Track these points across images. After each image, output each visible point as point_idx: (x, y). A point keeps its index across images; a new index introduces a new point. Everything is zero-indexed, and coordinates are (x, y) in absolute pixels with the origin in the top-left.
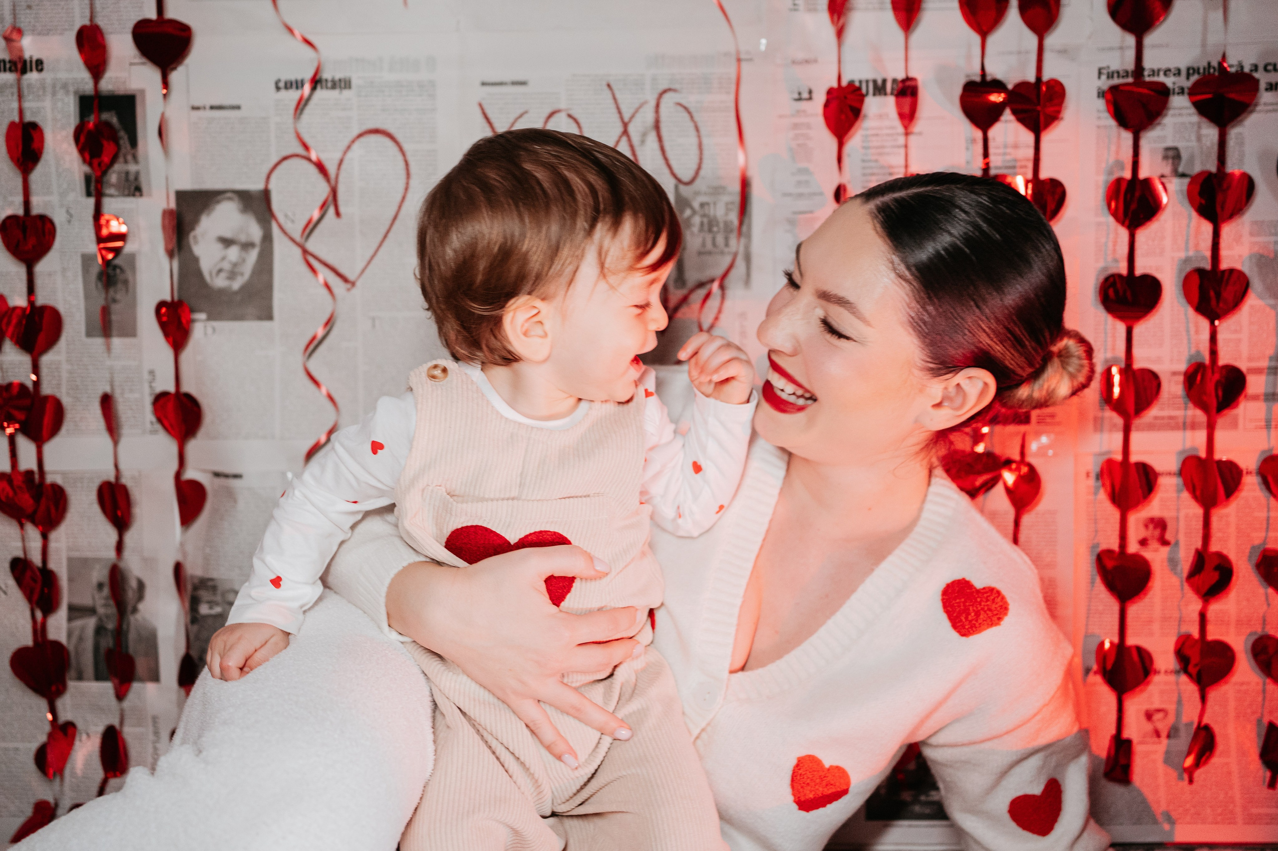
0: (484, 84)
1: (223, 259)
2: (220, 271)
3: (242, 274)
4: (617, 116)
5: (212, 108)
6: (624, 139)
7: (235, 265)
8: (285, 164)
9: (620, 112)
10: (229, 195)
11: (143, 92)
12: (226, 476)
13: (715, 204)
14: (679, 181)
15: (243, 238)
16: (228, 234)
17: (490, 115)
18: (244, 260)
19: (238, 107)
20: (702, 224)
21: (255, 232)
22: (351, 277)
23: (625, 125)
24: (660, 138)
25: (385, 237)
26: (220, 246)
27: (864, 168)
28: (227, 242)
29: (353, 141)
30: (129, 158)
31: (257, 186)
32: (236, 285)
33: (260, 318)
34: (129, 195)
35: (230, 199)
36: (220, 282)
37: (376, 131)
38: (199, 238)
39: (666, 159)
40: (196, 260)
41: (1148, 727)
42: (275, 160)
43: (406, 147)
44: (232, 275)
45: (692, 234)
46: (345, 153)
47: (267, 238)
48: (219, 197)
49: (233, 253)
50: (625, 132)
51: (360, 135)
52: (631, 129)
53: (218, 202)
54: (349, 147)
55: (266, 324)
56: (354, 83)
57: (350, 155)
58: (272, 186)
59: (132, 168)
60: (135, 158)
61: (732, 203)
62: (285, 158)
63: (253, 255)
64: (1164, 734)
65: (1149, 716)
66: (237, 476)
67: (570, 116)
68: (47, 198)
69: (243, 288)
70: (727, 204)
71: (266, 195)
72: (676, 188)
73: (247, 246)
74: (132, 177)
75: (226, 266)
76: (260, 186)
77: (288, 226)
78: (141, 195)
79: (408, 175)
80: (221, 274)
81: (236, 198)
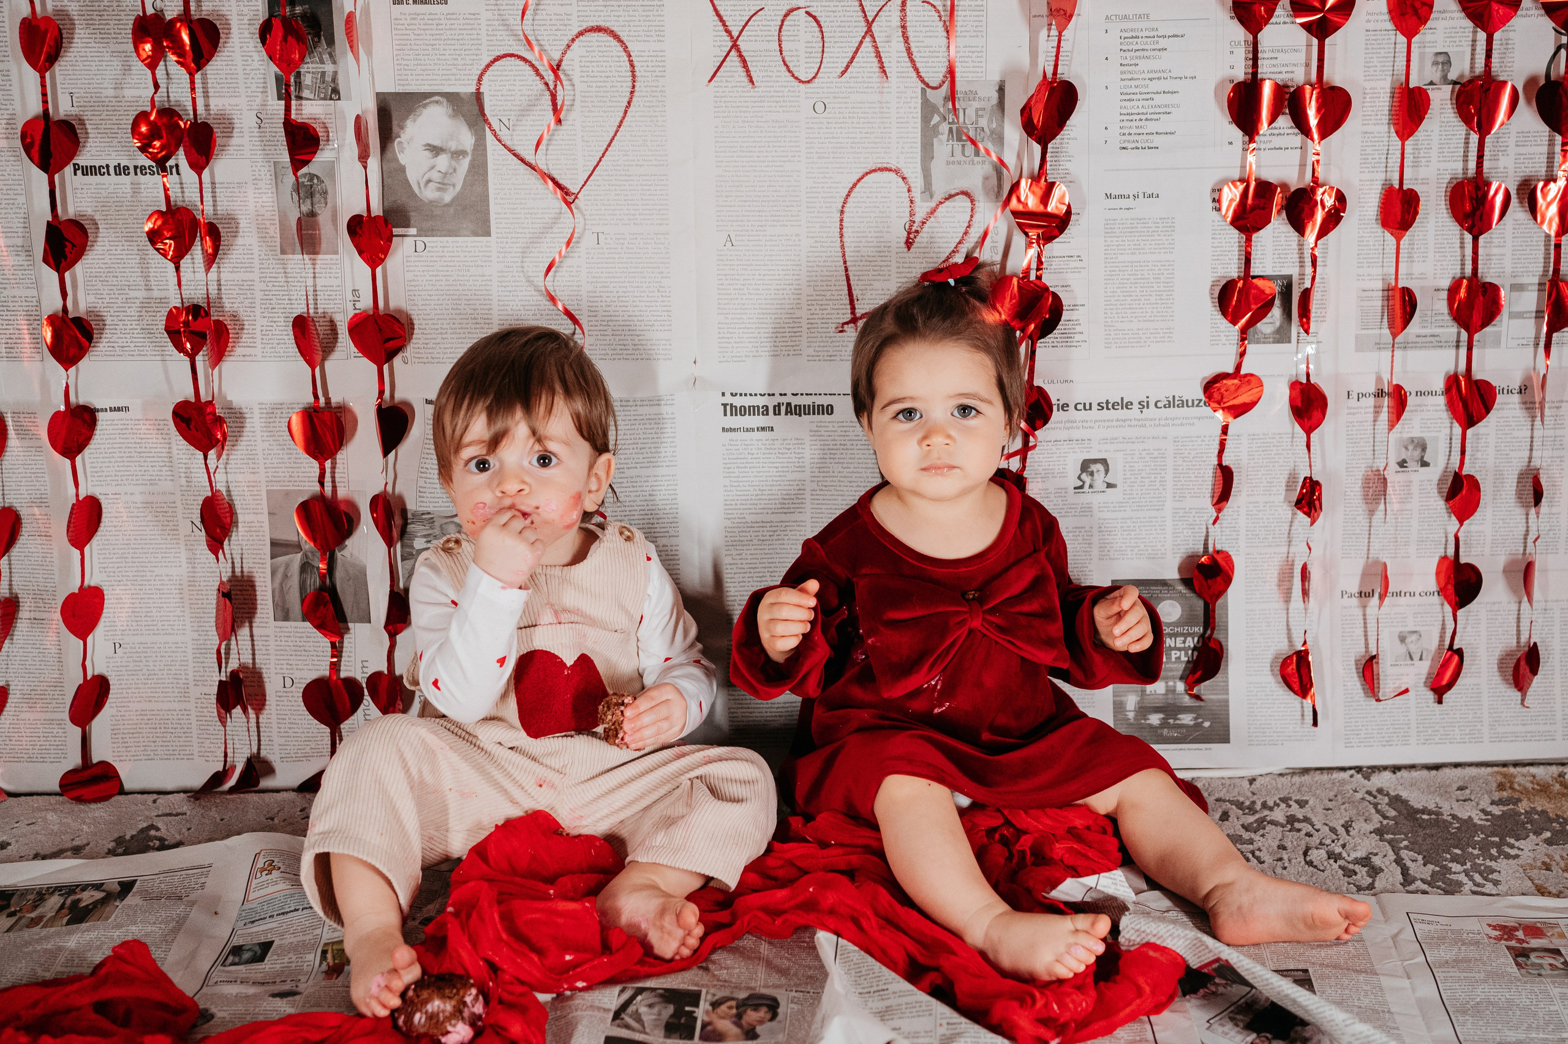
1: (433, 168)
2: (429, 181)
3: (454, 185)
4: (861, 14)
6: (868, 39)
7: (445, 175)
8: (499, 64)
9: (864, 11)
10: (437, 98)
13: (964, 110)
14: (927, 85)
15: (453, 146)
16: (437, 143)
17: (722, 13)
18: (455, 170)
19: (444, 3)
20: (951, 130)
21: (466, 139)
22: (572, 189)
23: (869, 24)
24: (906, 40)
25: (609, 145)
26: (428, 154)
27: (1122, 73)
28: (435, 150)
29: (573, 40)
30: (326, 57)
31: (467, 88)
32: (448, 198)
33: (477, 234)
34: (324, 99)
35: (437, 102)
36: (429, 194)
37: (599, 29)
38: (405, 145)
39: (912, 61)
40: (402, 169)
41: (1401, 649)
42: (487, 60)
43: (631, 47)
44: (442, 186)
45: (941, 141)
46: (565, 52)
47: (480, 146)
48: (425, 101)
49: (443, 161)
50: (869, 31)
51: (581, 34)
52: (875, 28)
53: (425, 106)
54: (568, 46)
57: (569, 55)
59: (329, 68)
60: (332, 57)
61: (984, 109)
62: (498, 58)
63: (465, 163)
64: (1416, 657)
65: (1402, 639)
67: (807, 13)
68: (234, 101)
69: (455, 200)
70: (977, 110)
71: (478, 96)
72: (923, 91)
73: (458, 154)
74: (328, 79)
75: (435, 175)
76: (473, 89)
77: (503, 134)
78: (339, 99)
79: (634, 76)
80: (431, 184)
81: (444, 102)
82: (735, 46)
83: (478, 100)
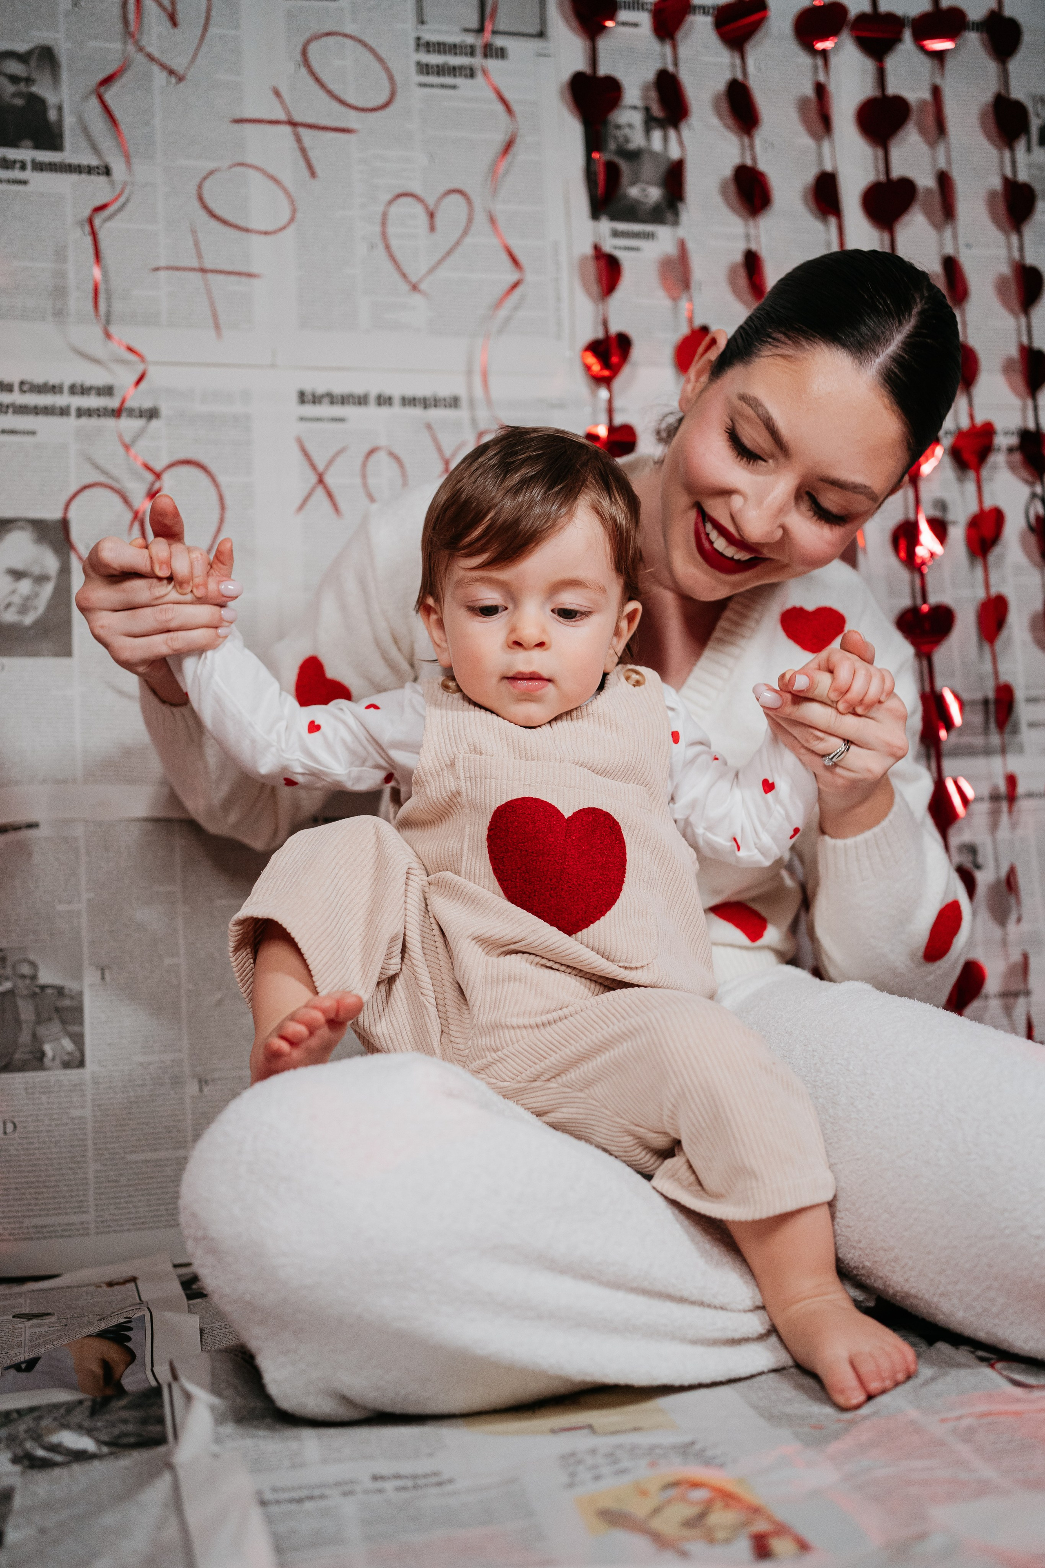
0: (302, 419)
1: (13, 592)
2: (8, 605)
3: (36, 608)
4: (438, 455)
5: (4, 432)
7: (27, 599)
8: (87, 493)
9: (440, 452)
10: (21, 524)
15: (37, 570)
16: (19, 566)
17: (308, 451)
18: (36, 595)
19: (33, 433)
21: (50, 563)
26: (9, 579)
28: (17, 575)
29: (162, 472)
31: (54, 514)
32: (29, 620)
33: (57, 654)
35: (22, 528)
36: (9, 617)
37: (188, 462)
42: (74, 488)
43: (221, 479)
44: (24, 609)
47: (64, 571)
48: (11, 525)
49: (25, 586)
51: (171, 465)
53: (9, 531)
54: (158, 477)
55: (63, 661)
56: (164, 411)
58: (72, 515)
62: (86, 487)
63: (48, 589)
66: (32, 827)
67: (389, 452)
69: (37, 623)
73: (41, 579)
75: (16, 599)
76: (58, 515)
79: (223, 508)
80: (12, 609)
81: (29, 527)
82: (321, 481)
83: (64, 524)
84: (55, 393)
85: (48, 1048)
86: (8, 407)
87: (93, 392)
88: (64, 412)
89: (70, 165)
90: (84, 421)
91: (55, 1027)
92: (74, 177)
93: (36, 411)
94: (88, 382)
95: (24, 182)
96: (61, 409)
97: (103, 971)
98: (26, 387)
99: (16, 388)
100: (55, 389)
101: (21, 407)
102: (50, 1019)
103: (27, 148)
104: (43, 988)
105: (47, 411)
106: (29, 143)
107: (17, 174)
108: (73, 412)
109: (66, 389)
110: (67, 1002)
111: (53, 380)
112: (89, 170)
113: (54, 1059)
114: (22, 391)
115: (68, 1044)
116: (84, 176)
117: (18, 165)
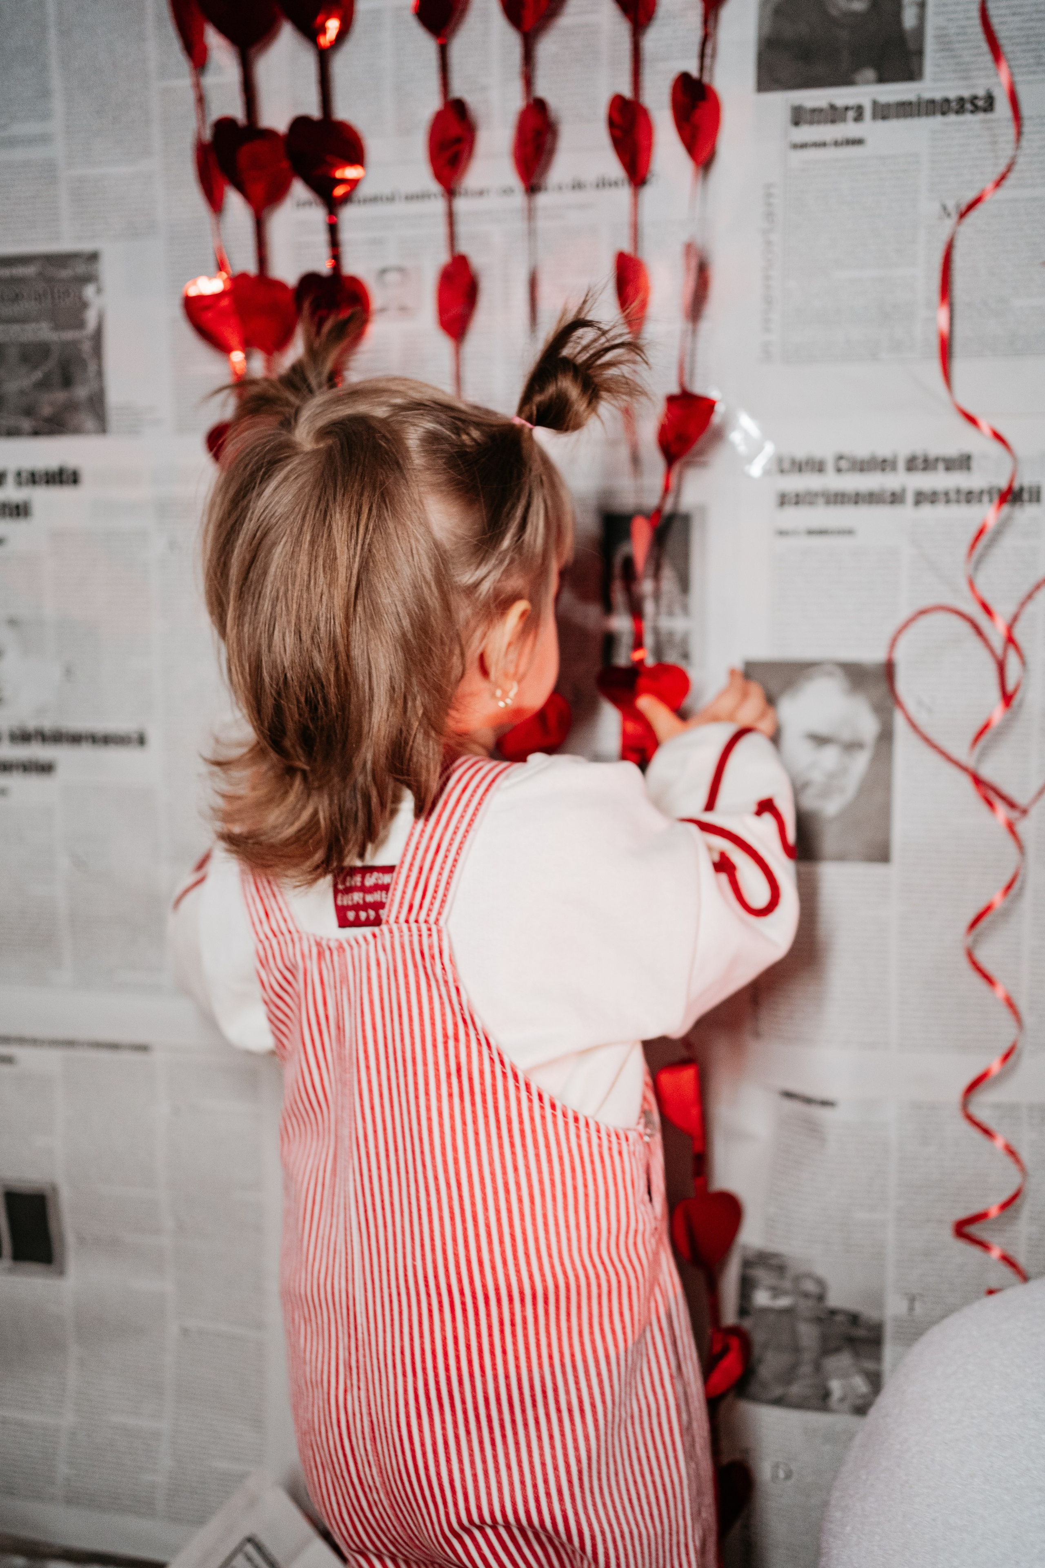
1: (812, 767)
2: (807, 784)
3: (843, 790)
5: (811, 532)
7: (832, 776)
8: (924, 622)
10: (827, 667)
11: (703, 509)
12: (808, 1101)
15: (846, 735)
16: (822, 731)
18: (845, 771)
19: (849, 532)
21: (866, 725)
22: (1021, 799)
26: (808, 746)
28: (820, 741)
30: (672, 607)
31: (874, 654)
32: (831, 809)
33: (870, 860)
35: (828, 675)
36: (809, 801)
42: (905, 613)
44: (825, 793)
46: (1023, 605)
47: (886, 736)
48: (812, 672)
49: (830, 757)
53: (810, 680)
54: (1030, 597)
55: (877, 870)
56: (1044, 493)
57: (1030, 608)
58: (900, 656)
59: (677, 624)
60: (685, 609)
62: (923, 612)
63: (861, 762)
66: (826, 1103)
69: (846, 812)
73: (852, 746)
74: (675, 640)
75: (816, 778)
76: (880, 656)
77: (921, 718)
80: (809, 788)
81: (839, 672)
83: (888, 670)
84: (883, 470)
85: (836, 1386)
86: (816, 495)
87: (941, 466)
88: (896, 498)
89: (932, 102)
90: (926, 510)
91: (843, 1360)
92: (937, 121)
93: (857, 499)
94: (934, 451)
95: (858, 142)
96: (893, 494)
97: (912, 1300)
98: (843, 464)
99: (830, 467)
100: (884, 465)
101: (836, 495)
102: (837, 1350)
103: (867, 82)
104: (833, 1312)
105: (872, 498)
106: (870, 74)
107: (850, 129)
108: (910, 498)
109: (901, 465)
110: (861, 1333)
111: (883, 451)
112: (961, 106)
113: (842, 1400)
114: (839, 470)
115: (860, 1384)
116: (952, 118)
117: (851, 114)
